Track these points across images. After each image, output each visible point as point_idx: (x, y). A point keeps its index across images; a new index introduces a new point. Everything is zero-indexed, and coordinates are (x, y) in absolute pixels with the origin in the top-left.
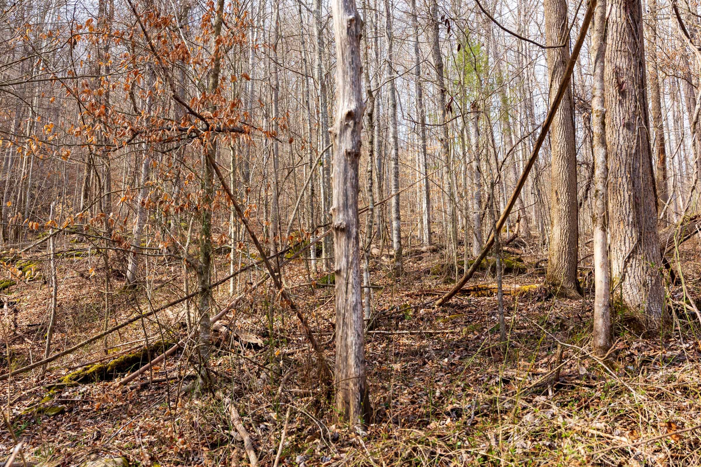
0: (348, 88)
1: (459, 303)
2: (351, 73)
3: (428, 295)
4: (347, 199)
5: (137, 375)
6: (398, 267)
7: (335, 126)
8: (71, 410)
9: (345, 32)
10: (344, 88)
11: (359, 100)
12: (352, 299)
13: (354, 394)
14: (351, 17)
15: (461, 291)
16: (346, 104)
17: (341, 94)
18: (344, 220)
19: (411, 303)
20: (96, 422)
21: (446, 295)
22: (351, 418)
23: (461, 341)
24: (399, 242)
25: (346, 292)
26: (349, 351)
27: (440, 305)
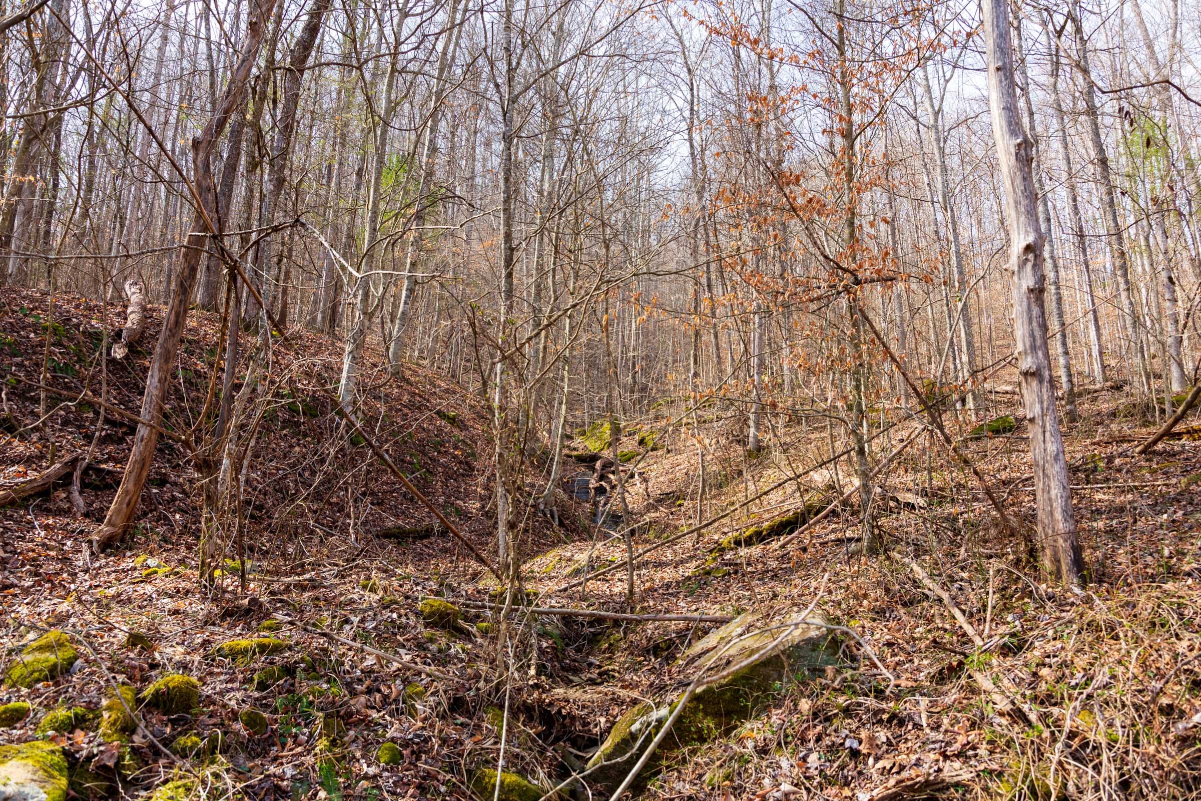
0: (1022, 219)
1: (1168, 449)
2: (1024, 202)
3: (1122, 442)
4: (1034, 340)
5: (793, 539)
6: (1071, 411)
7: (1011, 262)
8: (736, 572)
9: (1013, 158)
10: (1018, 219)
11: (1037, 230)
12: (1052, 448)
13: (1065, 551)
14: (1019, 141)
15: (1168, 434)
16: (1022, 236)
17: (1015, 226)
18: (1034, 363)
19: (1100, 453)
20: (765, 583)
21: (1150, 440)
22: (1064, 577)
23: (1180, 494)
24: (1070, 381)
25: (1044, 441)
26: (1055, 505)
27: (1141, 453)
